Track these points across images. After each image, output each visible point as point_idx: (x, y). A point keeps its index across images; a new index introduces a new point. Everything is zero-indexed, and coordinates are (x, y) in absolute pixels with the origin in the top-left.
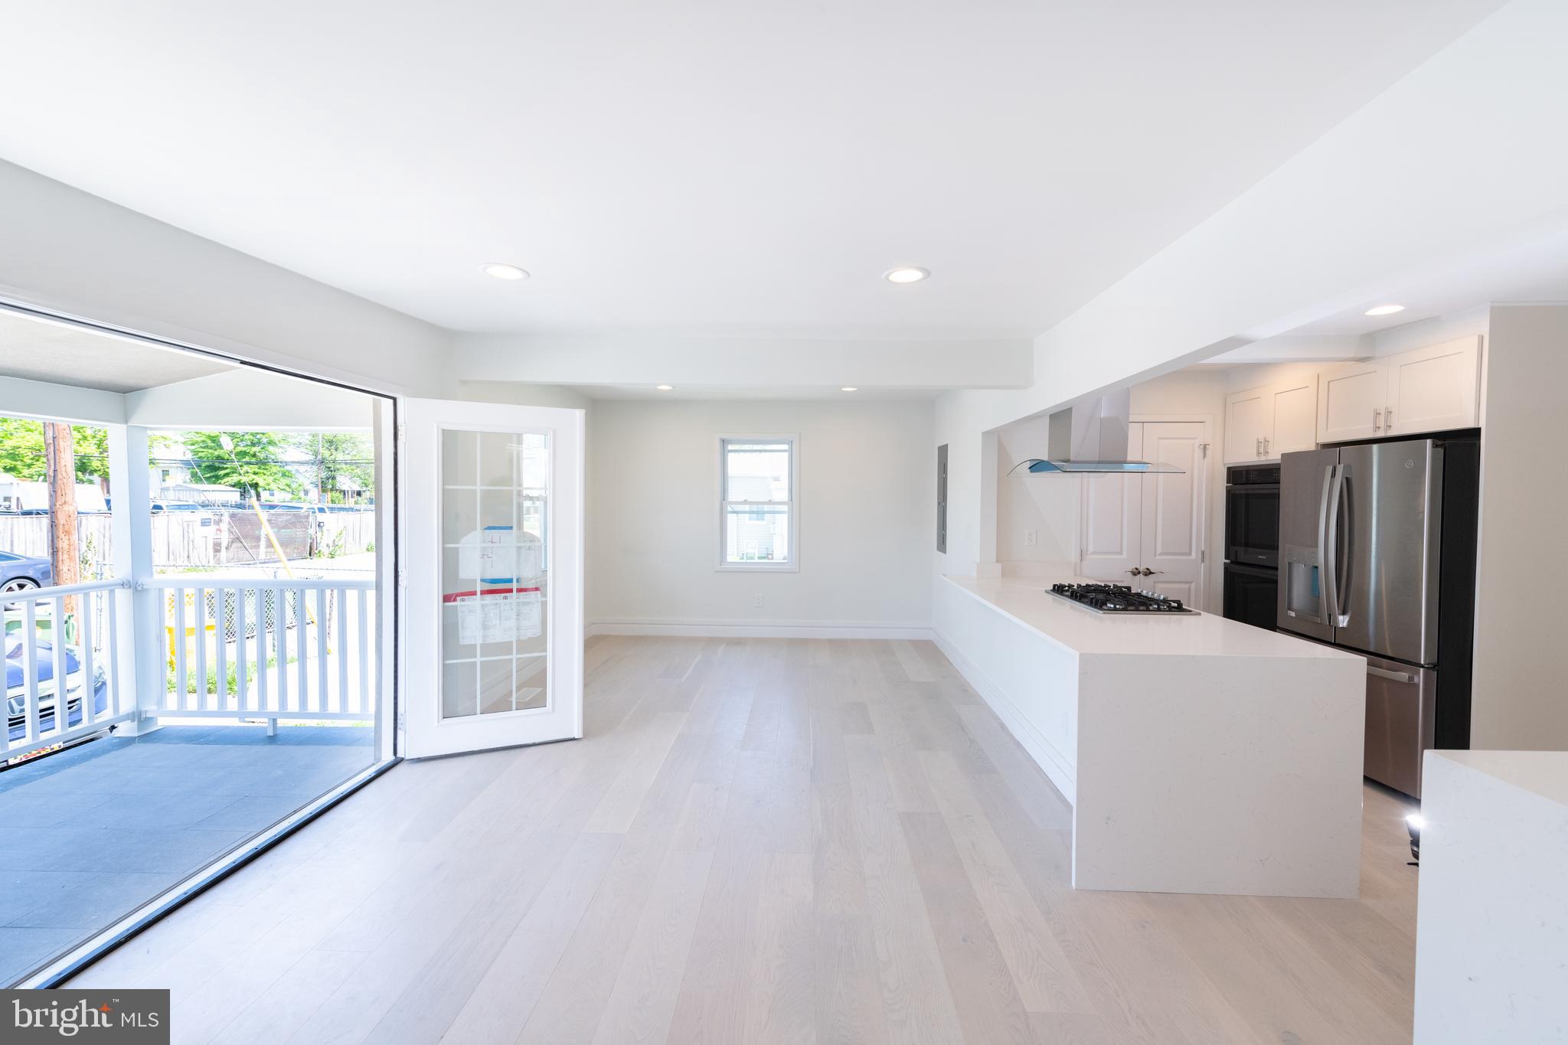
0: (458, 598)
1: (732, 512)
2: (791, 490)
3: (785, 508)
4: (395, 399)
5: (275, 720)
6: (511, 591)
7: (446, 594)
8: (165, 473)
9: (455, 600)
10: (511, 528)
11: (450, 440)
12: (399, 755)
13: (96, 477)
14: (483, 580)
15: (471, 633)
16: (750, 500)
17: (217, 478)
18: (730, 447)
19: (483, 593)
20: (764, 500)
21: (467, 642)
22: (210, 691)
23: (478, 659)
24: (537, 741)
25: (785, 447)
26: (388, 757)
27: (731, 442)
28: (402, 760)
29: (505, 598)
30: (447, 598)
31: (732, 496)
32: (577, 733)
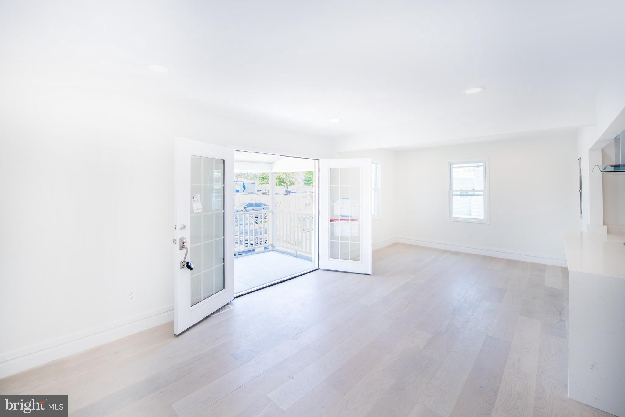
0: (334, 221)
1: (455, 195)
2: (485, 185)
3: (482, 193)
4: (319, 160)
5: (296, 252)
6: (349, 220)
7: (331, 219)
8: (299, 183)
9: (333, 221)
10: (349, 199)
11: (332, 172)
12: (319, 267)
13: (285, 185)
14: (341, 216)
15: (338, 232)
16: (463, 189)
17: (309, 183)
18: (454, 166)
19: (341, 220)
20: (471, 189)
21: (337, 235)
22: (296, 245)
23: (340, 241)
24: (357, 272)
25: (482, 164)
26: (317, 267)
27: (454, 163)
28: (320, 269)
29: (347, 222)
30: (331, 221)
31: (454, 188)
32: (370, 273)
